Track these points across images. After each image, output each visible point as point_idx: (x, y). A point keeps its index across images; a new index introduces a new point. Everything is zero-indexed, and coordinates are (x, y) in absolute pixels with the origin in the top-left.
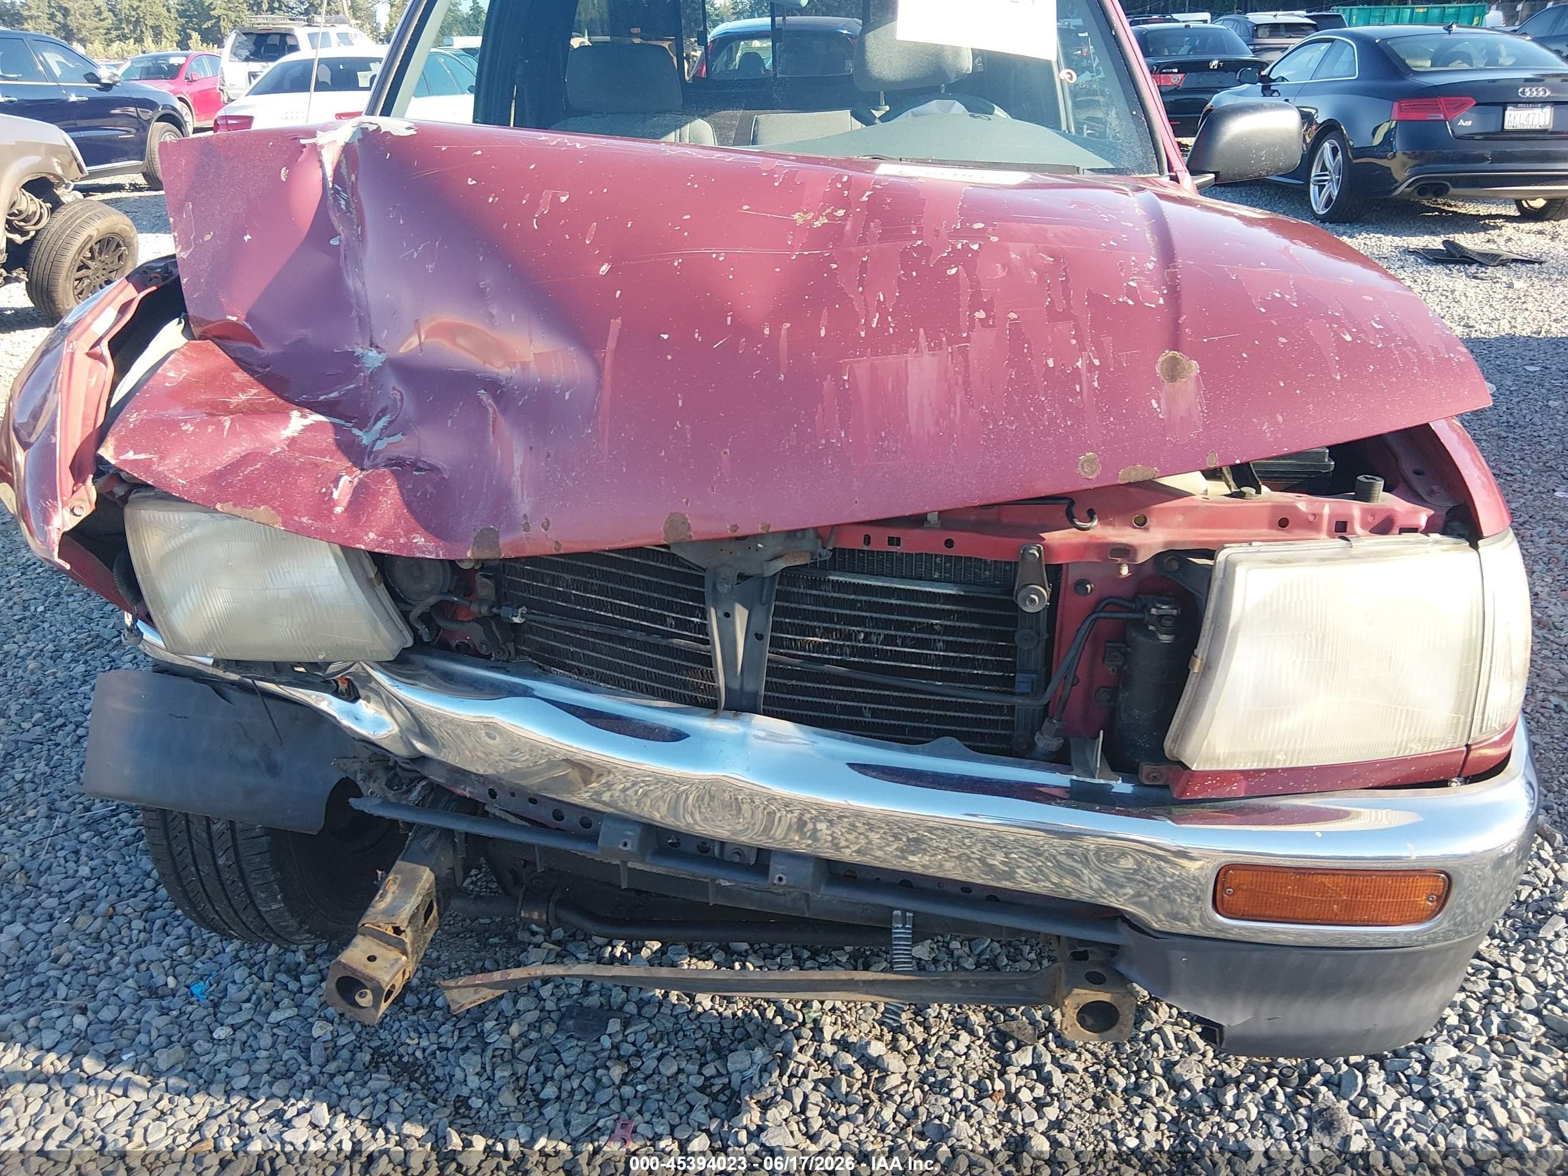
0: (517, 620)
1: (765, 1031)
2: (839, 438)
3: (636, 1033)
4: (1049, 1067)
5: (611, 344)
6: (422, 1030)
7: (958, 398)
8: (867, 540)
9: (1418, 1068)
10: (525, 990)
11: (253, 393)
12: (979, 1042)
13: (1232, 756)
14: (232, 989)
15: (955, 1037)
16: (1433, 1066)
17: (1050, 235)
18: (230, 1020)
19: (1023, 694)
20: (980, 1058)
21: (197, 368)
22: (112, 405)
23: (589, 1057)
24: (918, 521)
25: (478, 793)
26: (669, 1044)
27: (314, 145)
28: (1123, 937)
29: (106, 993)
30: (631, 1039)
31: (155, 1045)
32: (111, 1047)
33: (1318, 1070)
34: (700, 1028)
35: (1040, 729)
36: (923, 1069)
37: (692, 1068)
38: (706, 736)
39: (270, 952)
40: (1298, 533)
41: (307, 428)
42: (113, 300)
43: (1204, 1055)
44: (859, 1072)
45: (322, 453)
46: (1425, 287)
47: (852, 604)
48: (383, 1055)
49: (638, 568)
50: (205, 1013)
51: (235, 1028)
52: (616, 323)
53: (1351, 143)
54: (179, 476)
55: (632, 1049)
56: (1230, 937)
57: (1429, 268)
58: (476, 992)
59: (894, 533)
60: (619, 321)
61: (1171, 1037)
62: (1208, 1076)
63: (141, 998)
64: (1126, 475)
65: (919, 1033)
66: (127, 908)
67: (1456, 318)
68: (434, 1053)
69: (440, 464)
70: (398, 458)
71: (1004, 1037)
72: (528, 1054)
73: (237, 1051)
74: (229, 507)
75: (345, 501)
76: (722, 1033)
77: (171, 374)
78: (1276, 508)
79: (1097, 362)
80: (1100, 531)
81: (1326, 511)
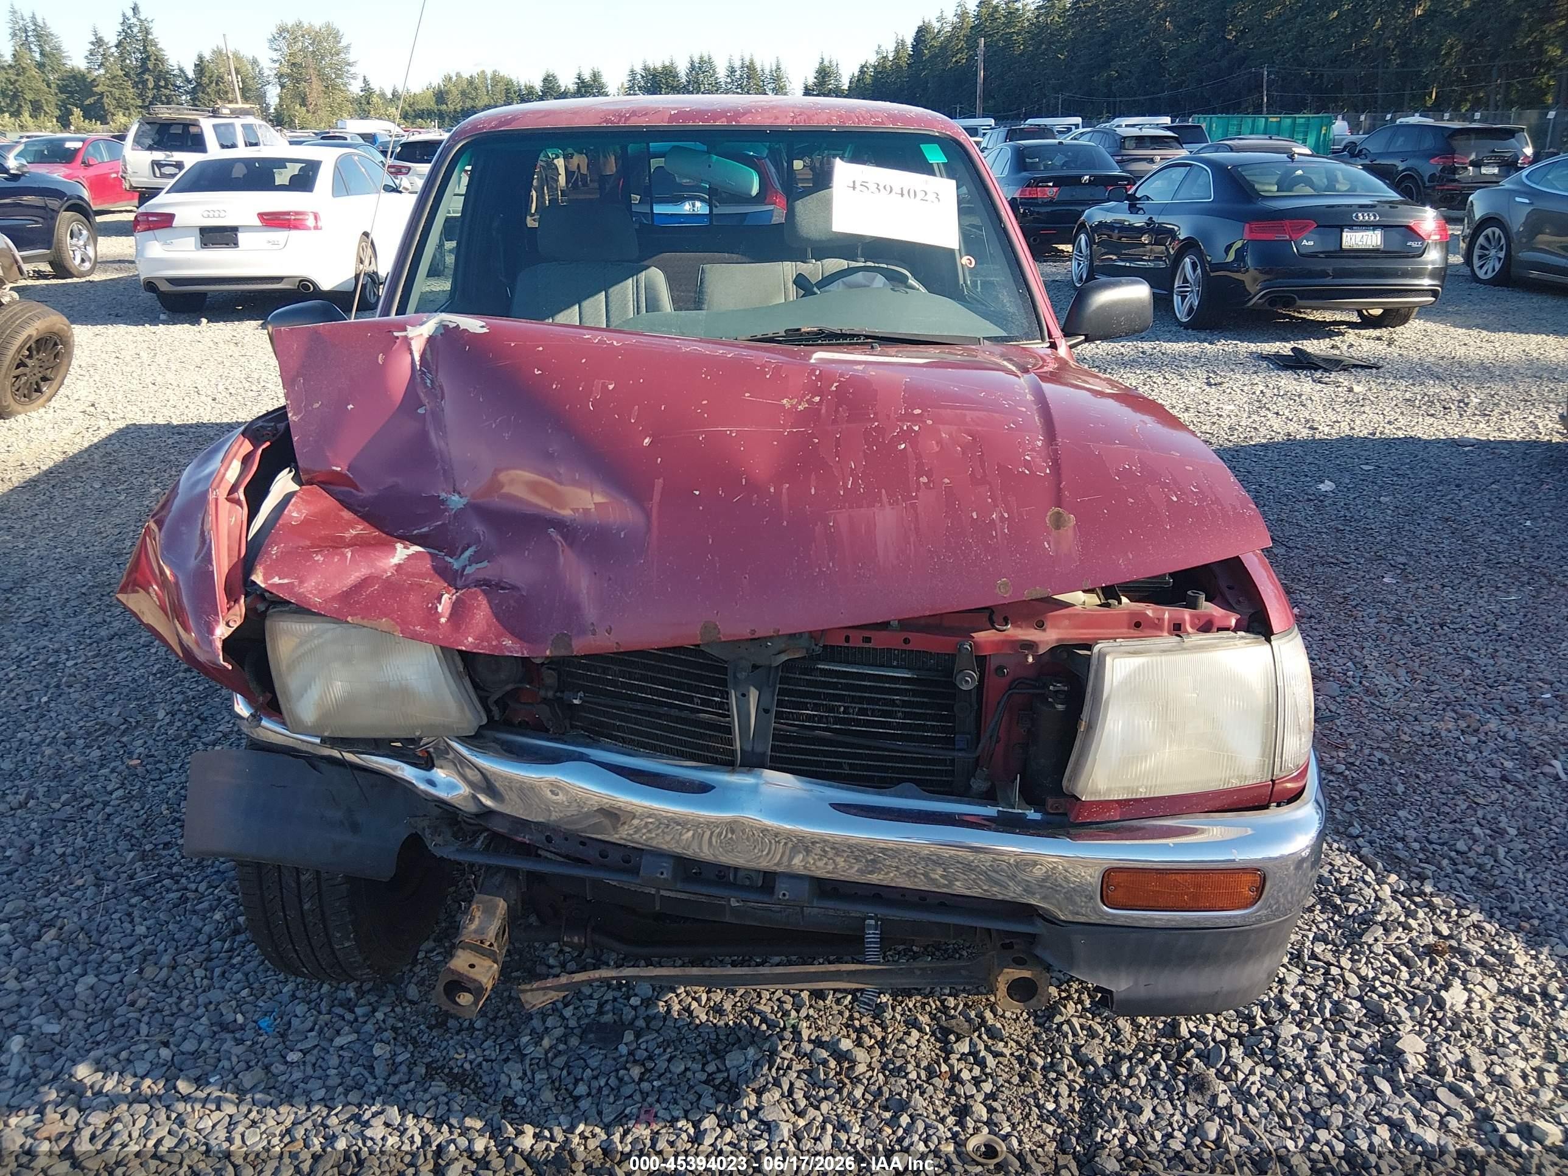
0: (576, 702)
1: (753, 1036)
2: (828, 567)
3: (647, 1042)
4: (983, 1053)
5: (657, 497)
6: (467, 1046)
7: (912, 539)
8: (847, 639)
9: (1269, 1042)
10: (550, 1012)
11: (359, 529)
12: (926, 1037)
13: (1109, 790)
14: (295, 1022)
15: (908, 1034)
16: (1280, 1041)
17: (968, 419)
18: (299, 1046)
19: (960, 750)
20: (928, 1050)
21: (314, 509)
22: (249, 538)
23: (610, 1062)
24: (885, 626)
25: (538, 839)
26: (676, 1049)
27: (406, 337)
28: (1039, 928)
29: (183, 1030)
30: (643, 1046)
31: (237, 1069)
32: (198, 1072)
33: (1192, 1046)
34: (699, 1036)
35: (974, 776)
36: (884, 1059)
37: (697, 1066)
38: (727, 786)
39: (323, 990)
40: (1148, 632)
41: (410, 557)
42: (237, 452)
43: (1103, 1039)
44: (832, 1064)
45: (422, 576)
46: (1275, 391)
47: (834, 686)
48: (436, 1069)
49: (671, 660)
50: (276, 1042)
51: (305, 1053)
52: (659, 482)
53: (1209, 259)
54: (315, 595)
55: (646, 1054)
56: (1116, 923)
57: (1280, 373)
58: (545, 995)
59: (867, 634)
60: (661, 480)
61: (1078, 1027)
62: (1107, 1056)
63: (215, 1033)
64: (1028, 594)
65: (878, 1032)
66: (188, 959)
67: (1303, 420)
68: (480, 1064)
69: (519, 584)
70: (484, 580)
71: (946, 1032)
72: (560, 1061)
73: (309, 1070)
74: (358, 620)
75: (447, 614)
76: (718, 1039)
77: (295, 514)
78: (1132, 614)
79: (1006, 515)
80: (1012, 632)
81: (1166, 616)
